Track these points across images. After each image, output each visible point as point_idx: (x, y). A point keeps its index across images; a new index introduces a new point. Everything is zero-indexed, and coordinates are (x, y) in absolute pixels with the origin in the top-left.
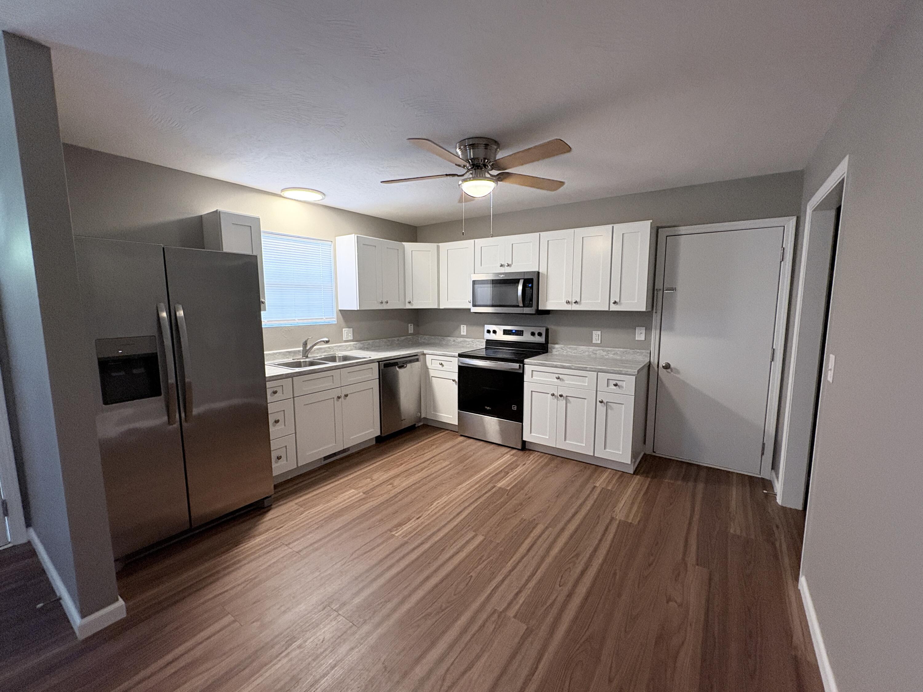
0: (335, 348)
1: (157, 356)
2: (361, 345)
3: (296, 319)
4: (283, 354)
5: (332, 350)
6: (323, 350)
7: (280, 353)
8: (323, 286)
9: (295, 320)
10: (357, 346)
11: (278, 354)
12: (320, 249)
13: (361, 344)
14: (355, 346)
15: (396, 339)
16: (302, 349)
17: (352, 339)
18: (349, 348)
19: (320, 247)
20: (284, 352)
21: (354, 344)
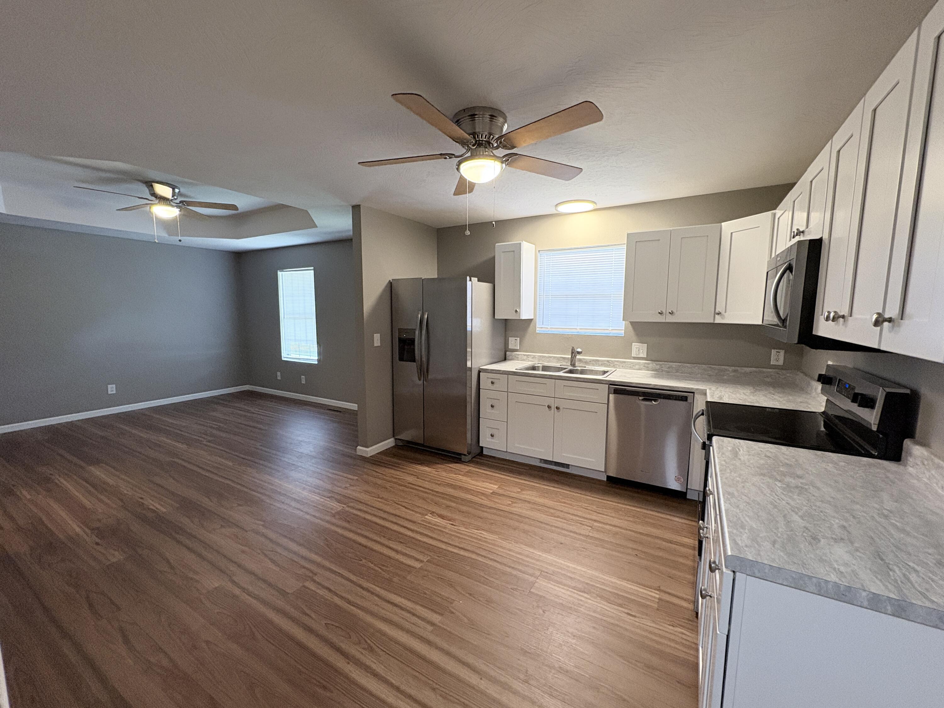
0: (616, 363)
1: (414, 340)
2: (658, 367)
3: (578, 328)
4: (557, 359)
5: (612, 365)
6: (600, 363)
7: (554, 357)
8: (613, 294)
9: (576, 329)
10: (650, 366)
11: (553, 358)
12: (614, 255)
13: (657, 365)
14: (646, 365)
15: (731, 369)
16: (570, 356)
17: (645, 356)
18: (637, 367)
19: (614, 252)
20: (558, 357)
21: (646, 363)
